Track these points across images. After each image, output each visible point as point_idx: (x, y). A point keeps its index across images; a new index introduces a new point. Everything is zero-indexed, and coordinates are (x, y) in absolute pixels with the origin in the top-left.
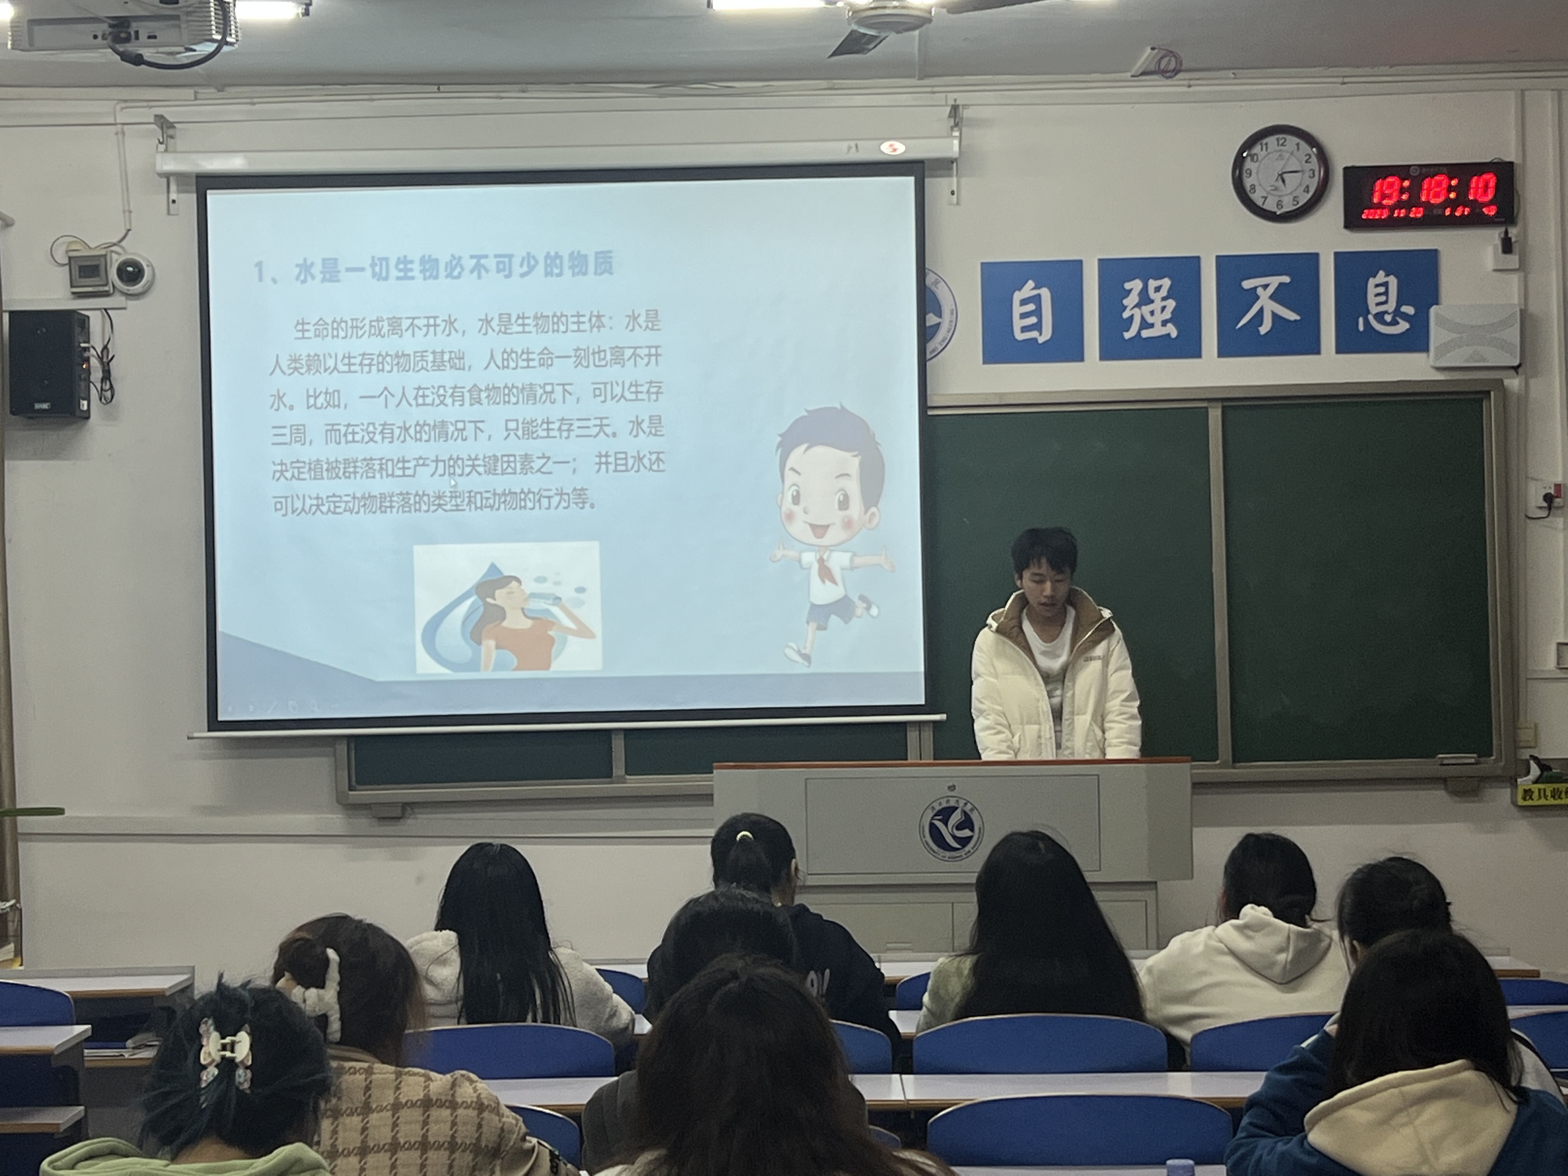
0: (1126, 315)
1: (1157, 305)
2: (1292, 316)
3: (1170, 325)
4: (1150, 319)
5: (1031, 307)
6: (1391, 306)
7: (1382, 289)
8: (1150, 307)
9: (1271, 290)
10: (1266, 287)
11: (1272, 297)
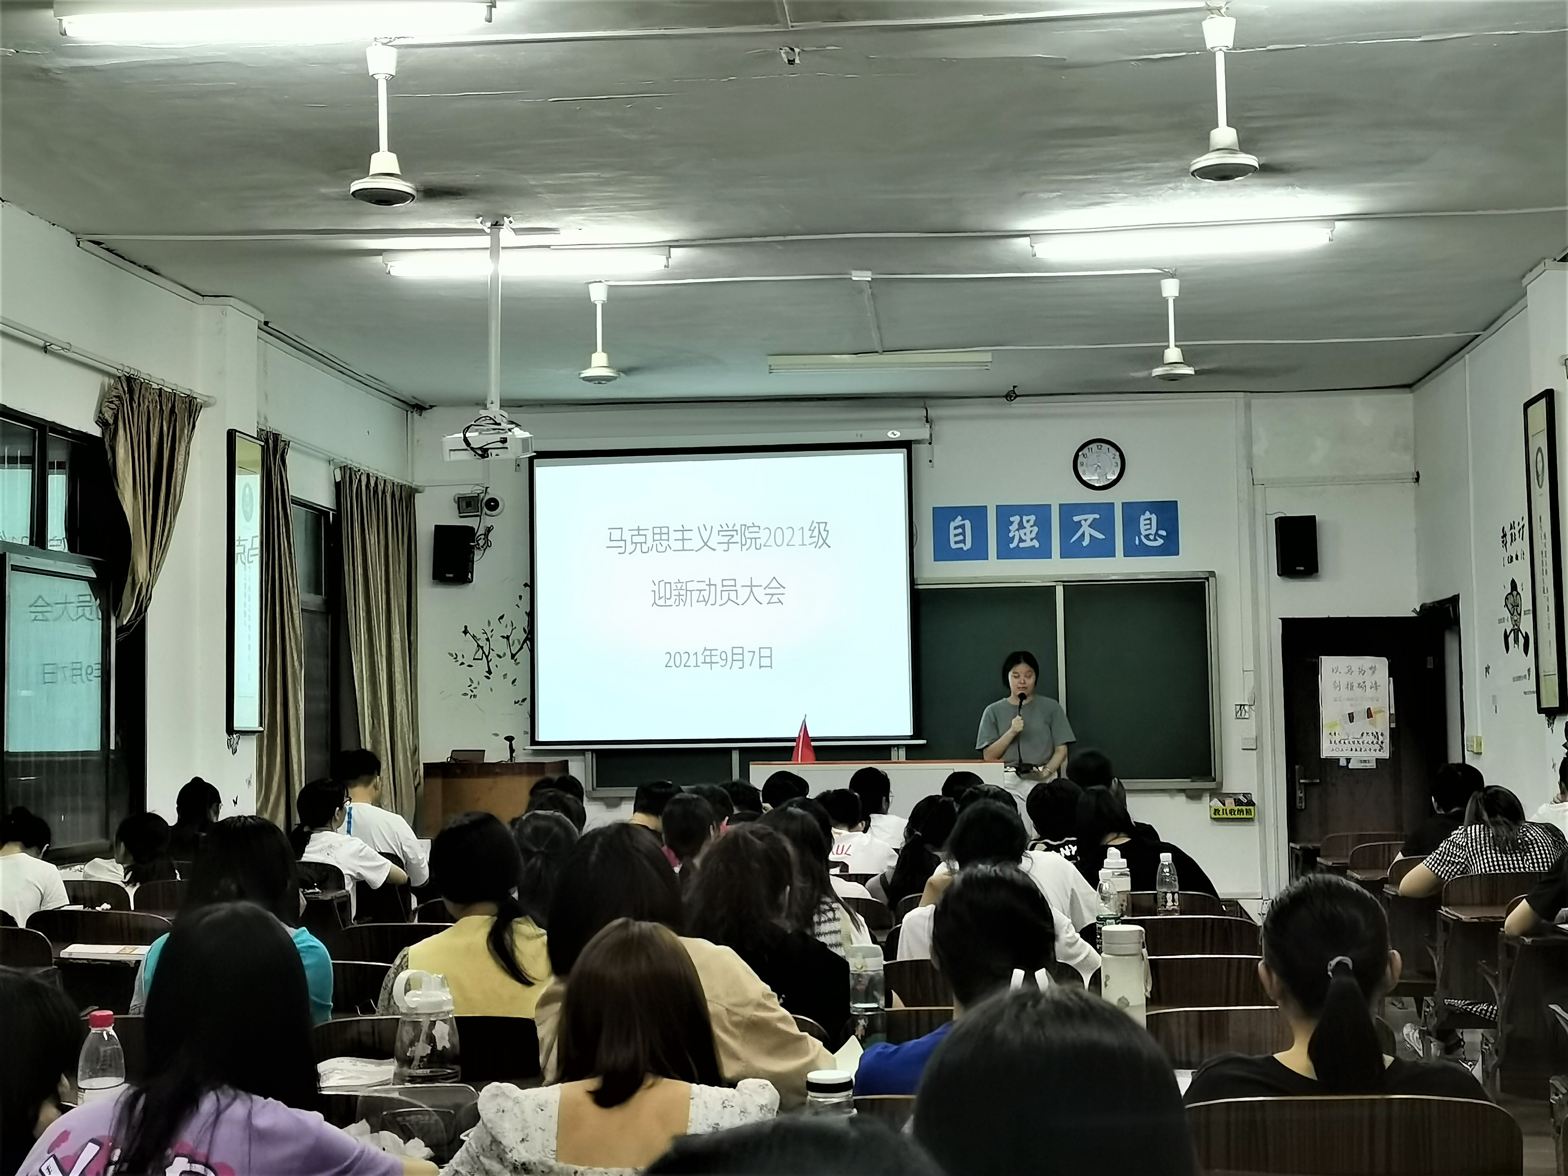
0: (1011, 535)
1: (1028, 530)
2: (1101, 536)
3: (1035, 541)
4: (1023, 537)
5: (960, 530)
6: (1153, 531)
7: (1148, 522)
8: (1024, 531)
9: (1089, 522)
10: (1086, 520)
11: (1090, 526)
